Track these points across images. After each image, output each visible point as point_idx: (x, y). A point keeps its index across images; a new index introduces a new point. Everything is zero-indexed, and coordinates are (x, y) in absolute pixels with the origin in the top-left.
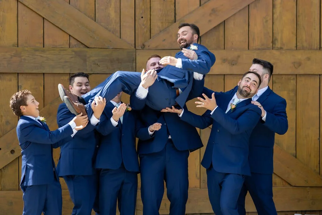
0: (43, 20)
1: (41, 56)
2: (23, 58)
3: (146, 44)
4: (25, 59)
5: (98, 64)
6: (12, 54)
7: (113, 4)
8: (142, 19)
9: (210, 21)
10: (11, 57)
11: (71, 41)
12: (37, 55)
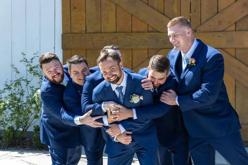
0: (131, 16)
1: (130, 38)
2: (119, 39)
3: (198, 29)
4: (120, 40)
5: (165, 42)
6: (113, 38)
7: (176, 3)
8: (195, 12)
9: (242, 12)
10: (112, 39)
11: (149, 28)
12: (128, 38)
